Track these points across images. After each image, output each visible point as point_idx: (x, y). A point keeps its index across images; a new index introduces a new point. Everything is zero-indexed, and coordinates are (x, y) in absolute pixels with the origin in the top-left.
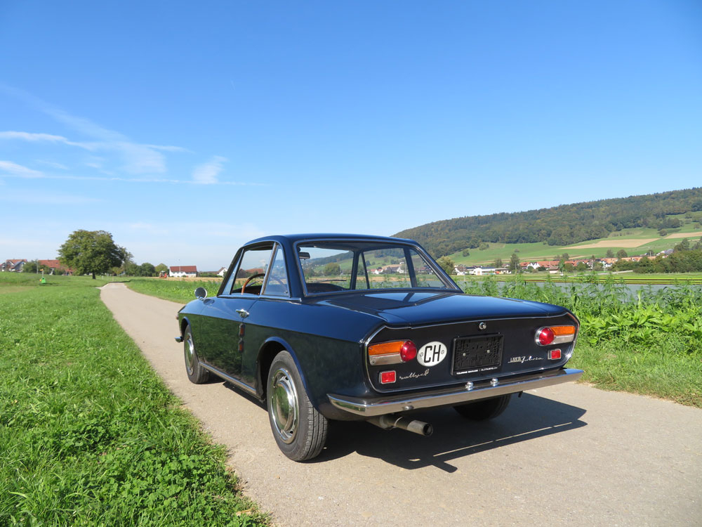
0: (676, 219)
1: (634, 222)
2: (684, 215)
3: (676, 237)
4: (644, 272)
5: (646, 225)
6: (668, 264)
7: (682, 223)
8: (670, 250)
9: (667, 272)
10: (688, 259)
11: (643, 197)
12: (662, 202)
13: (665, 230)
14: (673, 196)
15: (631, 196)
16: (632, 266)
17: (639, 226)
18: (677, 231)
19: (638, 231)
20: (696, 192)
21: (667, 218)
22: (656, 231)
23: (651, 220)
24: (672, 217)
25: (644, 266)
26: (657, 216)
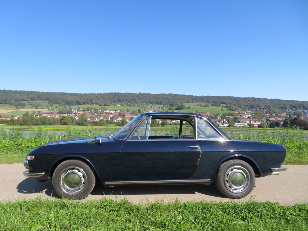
0: (24, 103)
1: (5, 102)
2: (27, 102)
3: (24, 110)
4: (11, 125)
5: (10, 103)
6: (22, 122)
7: (26, 105)
8: (21, 116)
9: (22, 125)
10: (30, 120)
11: (10, 91)
12: (18, 94)
13: (19, 107)
14: (23, 93)
15: (4, 90)
16: (6, 122)
17: (7, 104)
18: (24, 108)
19: (6, 106)
20: (33, 93)
21: (20, 102)
22: (15, 107)
23: (13, 102)
24: (22, 102)
25: (12, 122)
26: (16, 100)
